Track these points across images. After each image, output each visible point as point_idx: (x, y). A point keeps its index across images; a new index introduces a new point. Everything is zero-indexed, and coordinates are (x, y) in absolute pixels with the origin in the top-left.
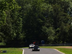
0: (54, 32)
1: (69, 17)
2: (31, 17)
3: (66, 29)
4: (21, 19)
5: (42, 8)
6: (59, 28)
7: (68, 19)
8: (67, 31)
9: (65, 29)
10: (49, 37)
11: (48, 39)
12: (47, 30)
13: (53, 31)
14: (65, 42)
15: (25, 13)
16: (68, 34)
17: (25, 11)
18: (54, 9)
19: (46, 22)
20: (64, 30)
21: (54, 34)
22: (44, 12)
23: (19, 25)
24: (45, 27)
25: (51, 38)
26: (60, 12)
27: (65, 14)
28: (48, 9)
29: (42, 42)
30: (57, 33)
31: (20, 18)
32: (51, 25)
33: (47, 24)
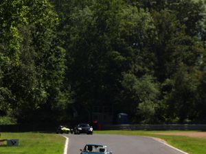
0: (157, 91)
1: (199, 47)
2: (92, 44)
3: (191, 83)
4: (63, 50)
5: (123, 20)
6: (169, 78)
7: (197, 55)
8: (194, 87)
9: (187, 82)
10: (140, 104)
11: (139, 109)
12: (138, 84)
13: (154, 88)
14: (188, 121)
15: (74, 34)
16: (197, 96)
17: (75, 28)
18: (157, 24)
19: (134, 61)
20: (185, 84)
21: (157, 94)
22: (130, 32)
23: (56, 67)
24: (130, 75)
25: (148, 107)
26: (175, 32)
27: (190, 38)
28: (139, 24)
29: (120, 117)
30: (166, 93)
31: (58, 47)
32: (147, 70)
33: (136, 67)
